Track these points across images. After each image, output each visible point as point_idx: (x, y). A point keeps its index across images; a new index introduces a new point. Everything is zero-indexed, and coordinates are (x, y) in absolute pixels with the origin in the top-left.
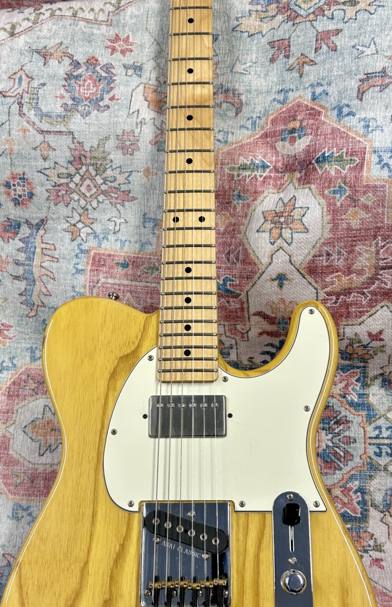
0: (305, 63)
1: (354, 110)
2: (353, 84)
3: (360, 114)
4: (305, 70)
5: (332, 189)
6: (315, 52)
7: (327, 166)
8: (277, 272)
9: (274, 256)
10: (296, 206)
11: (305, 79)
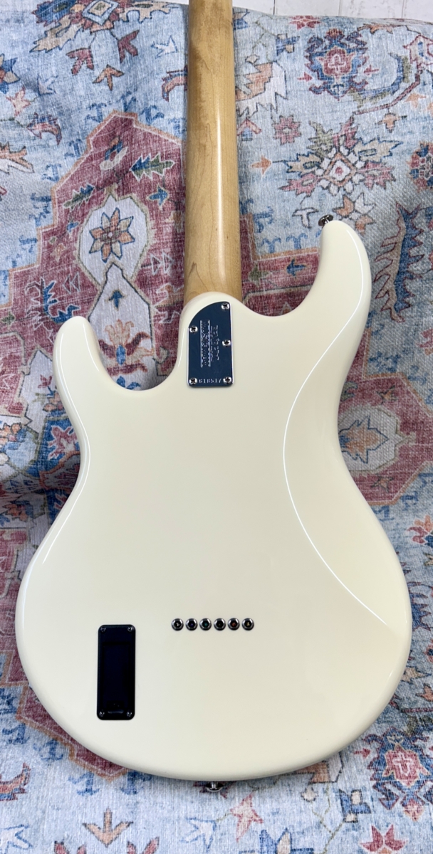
0: (114, 75)
1: (162, 111)
2: (156, 83)
3: (169, 115)
4: (114, 82)
5: (153, 194)
6: (121, 62)
7: (144, 172)
8: (113, 290)
10: (121, 218)
11: (116, 92)
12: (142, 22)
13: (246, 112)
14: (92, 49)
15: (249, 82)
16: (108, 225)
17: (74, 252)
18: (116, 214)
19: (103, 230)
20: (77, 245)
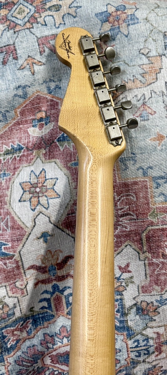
4: (35, 69)
5: (73, 162)
6: (41, 55)
7: (66, 144)
8: (41, 232)
9: (36, 220)
10: (47, 178)
11: (37, 76)
12: (58, 27)
13: (143, 98)
14: (16, 44)
15: (144, 72)
16: (36, 181)
17: (6, 198)
18: (43, 173)
19: (31, 184)
20: (8, 193)
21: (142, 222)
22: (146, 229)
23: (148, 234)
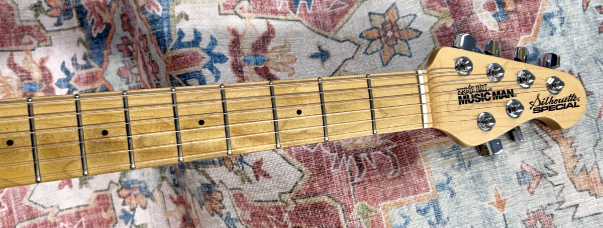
13: (551, 172)
16: (402, 27)
19: (395, 22)
21: (349, 192)
22: (336, 201)
23: (327, 205)
